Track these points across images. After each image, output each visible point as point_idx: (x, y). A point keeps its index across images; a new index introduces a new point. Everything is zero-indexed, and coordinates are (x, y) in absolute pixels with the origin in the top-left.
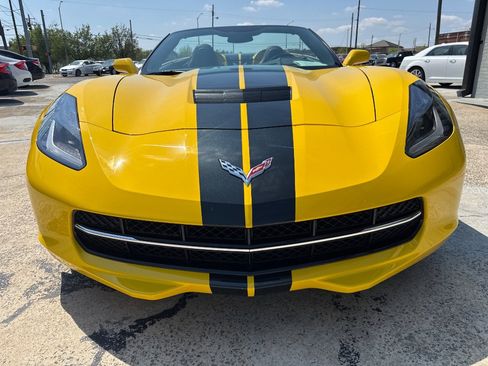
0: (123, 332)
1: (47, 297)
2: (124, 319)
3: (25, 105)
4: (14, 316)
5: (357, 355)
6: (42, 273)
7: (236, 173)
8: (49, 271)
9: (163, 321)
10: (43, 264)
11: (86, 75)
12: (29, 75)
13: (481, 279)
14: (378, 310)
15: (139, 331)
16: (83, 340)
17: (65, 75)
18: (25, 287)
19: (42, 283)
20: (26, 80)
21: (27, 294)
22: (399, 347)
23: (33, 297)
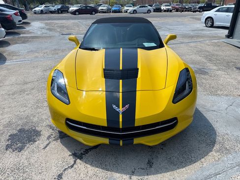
0: (81, 153)
1: (55, 140)
2: (81, 149)
3: (21, 35)
4: (46, 147)
5: (153, 163)
6: (51, 131)
7: (118, 110)
8: (53, 130)
9: (94, 150)
10: (51, 127)
11: (46, 13)
12: (20, 18)
13: (200, 138)
14: (162, 149)
15: (87, 153)
16: (69, 155)
17: (35, 13)
18: (47, 136)
19: (52, 135)
20: (20, 21)
21: (48, 139)
22: (166, 161)
23: (50, 140)
